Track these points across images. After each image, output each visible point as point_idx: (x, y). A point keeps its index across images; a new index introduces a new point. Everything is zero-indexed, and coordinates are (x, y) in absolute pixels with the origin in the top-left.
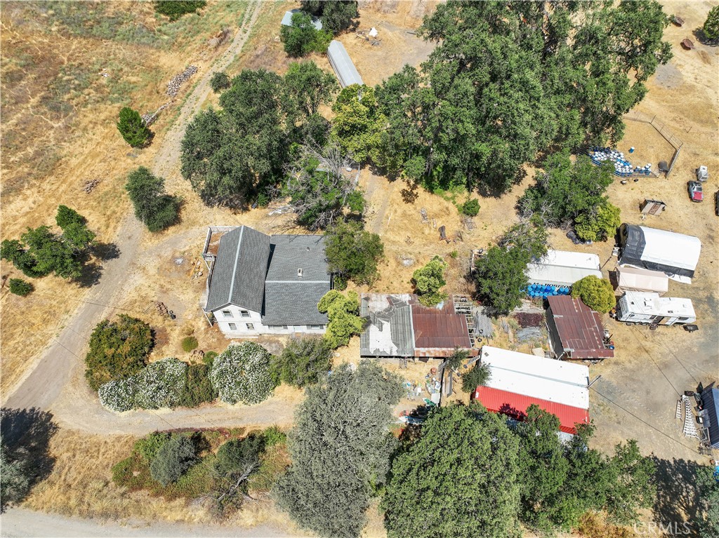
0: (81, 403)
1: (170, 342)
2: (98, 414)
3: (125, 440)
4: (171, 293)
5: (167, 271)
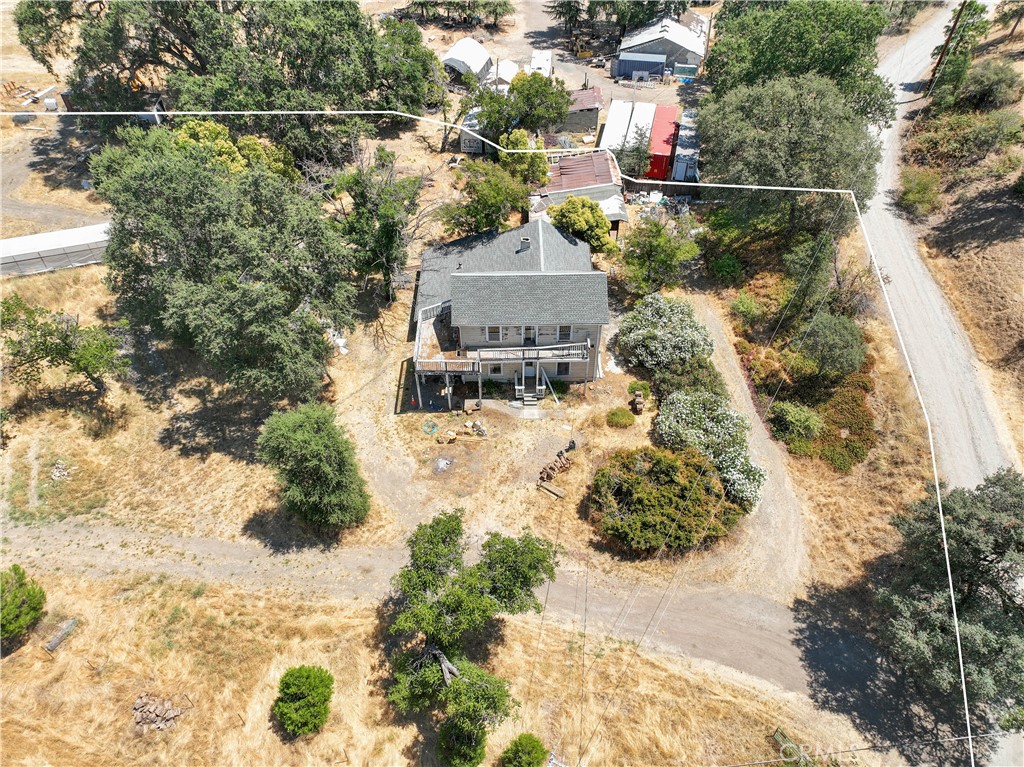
0: (759, 553)
1: (620, 446)
2: (769, 523)
3: (797, 473)
4: (518, 465)
5: (465, 481)
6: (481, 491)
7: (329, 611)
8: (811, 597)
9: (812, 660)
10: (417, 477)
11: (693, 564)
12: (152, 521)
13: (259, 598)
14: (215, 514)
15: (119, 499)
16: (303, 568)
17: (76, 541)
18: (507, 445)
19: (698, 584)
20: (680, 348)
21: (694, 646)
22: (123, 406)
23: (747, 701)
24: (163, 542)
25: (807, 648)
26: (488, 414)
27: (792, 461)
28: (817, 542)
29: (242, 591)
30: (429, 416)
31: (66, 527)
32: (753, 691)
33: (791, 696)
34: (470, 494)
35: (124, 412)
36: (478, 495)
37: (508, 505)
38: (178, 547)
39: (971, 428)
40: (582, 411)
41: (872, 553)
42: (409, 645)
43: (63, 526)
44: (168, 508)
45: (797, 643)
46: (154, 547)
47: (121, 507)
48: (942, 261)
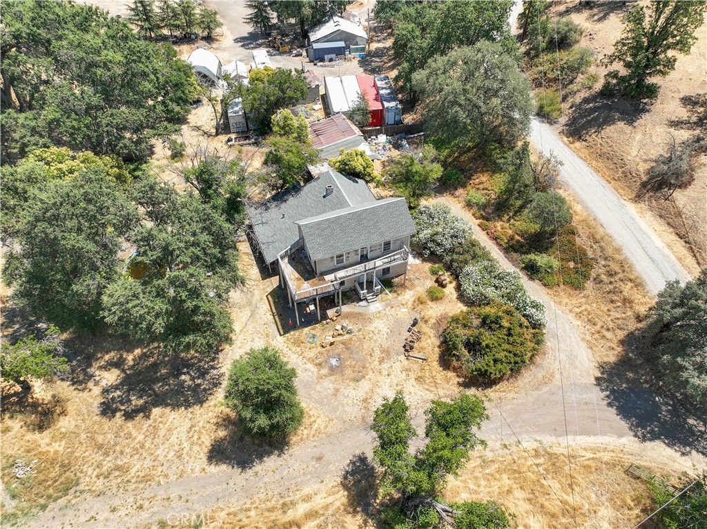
1: (444, 312)
2: (556, 334)
3: (555, 298)
4: (385, 346)
5: (356, 369)
6: (370, 372)
7: (307, 499)
8: (602, 373)
9: (624, 412)
10: (321, 377)
11: (528, 377)
12: (129, 481)
13: (249, 510)
14: (179, 457)
15: (89, 473)
16: (271, 473)
17: (67, 522)
18: (371, 335)
19: (537, 389)
20: (456, 237)
21: (555, 430)
22: (54, 396)
23: (602, 454)
24: (147, 494)
25: (617, 406)
26: (348, 316)
27: (548, 290)
28: (588, 337)
29: (232, 510)
30: (306, 330)
31: (52, 514)
32: (602, 446)
33: (624, 440)
34: (363, 377)
35: (57, 401)
36: (369, 376)
37: (393, 376)
38: (162, 494)
39: (639, 242)
40: (408, 296)
41: (621, 334)
42: (378, 501)
43: (48, 513)
44: (137, 467)
45: (610, 405)
46: (141, 502)
47: (94, 479)
48: (578, 144)
